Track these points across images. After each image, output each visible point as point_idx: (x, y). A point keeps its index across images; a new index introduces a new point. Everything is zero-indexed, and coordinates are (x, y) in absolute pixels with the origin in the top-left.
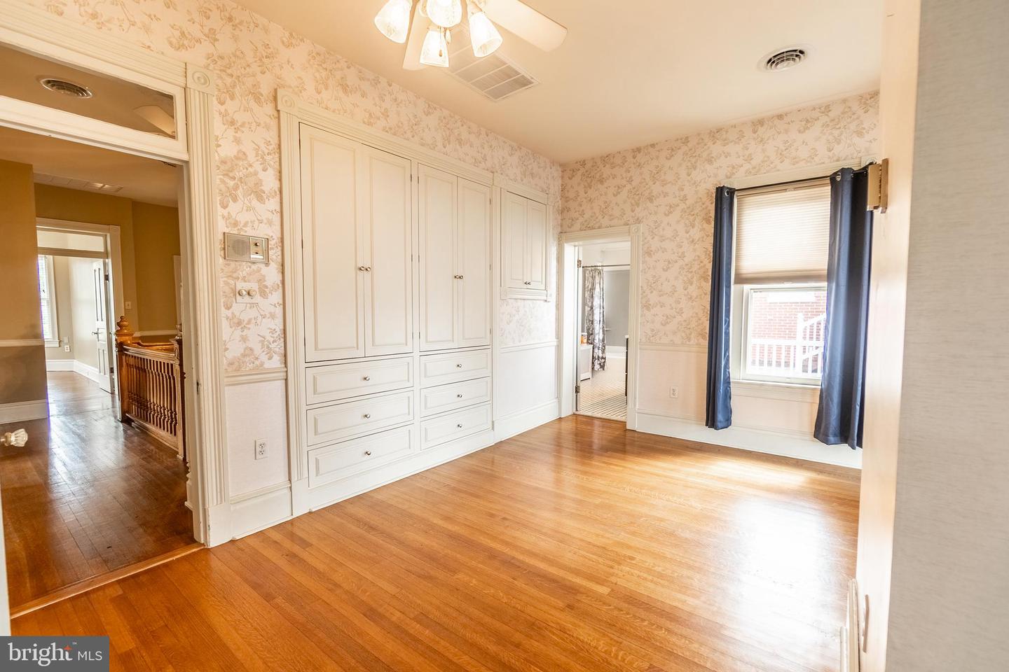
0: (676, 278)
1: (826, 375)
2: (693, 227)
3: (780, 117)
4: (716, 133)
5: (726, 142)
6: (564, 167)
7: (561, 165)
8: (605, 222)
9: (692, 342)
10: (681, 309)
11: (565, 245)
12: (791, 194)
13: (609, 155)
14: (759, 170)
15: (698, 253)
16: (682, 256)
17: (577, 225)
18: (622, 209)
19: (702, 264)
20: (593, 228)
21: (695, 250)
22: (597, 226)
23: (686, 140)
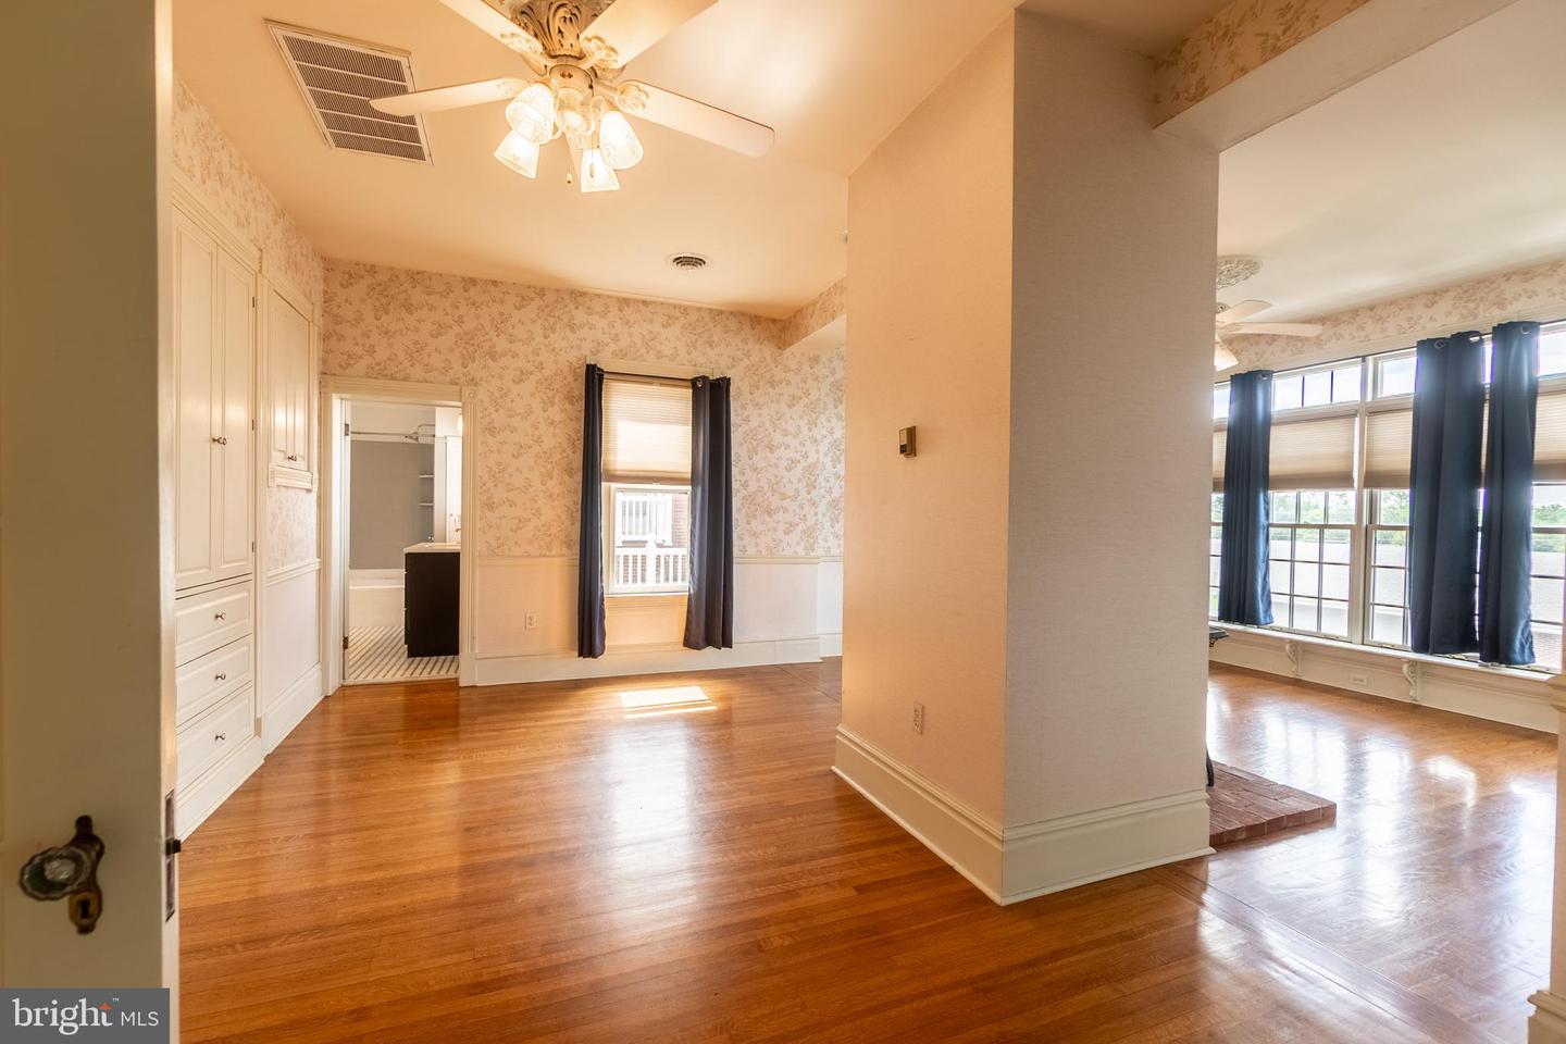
0: (531, 469)
1: (696, 581)
2: (553, 406)
3: (645, 303)
4: (578, 295)
5: (590, 311)
6: (329, 265)
7: (324, 259)
8: (417, 372)
9: (553, 553)
10: (538, 510)
11: (334, 395)
12: (655, 389)
13: (423, 272)
14: (626, 355)
15: (560, 440)
16: (539, 441)
17: (361, 367)
18: (447, 360)
19: (564, 454)
20: (393, 378)
21: (554, 435)
22: (402, 374)
23: (541, 292)
